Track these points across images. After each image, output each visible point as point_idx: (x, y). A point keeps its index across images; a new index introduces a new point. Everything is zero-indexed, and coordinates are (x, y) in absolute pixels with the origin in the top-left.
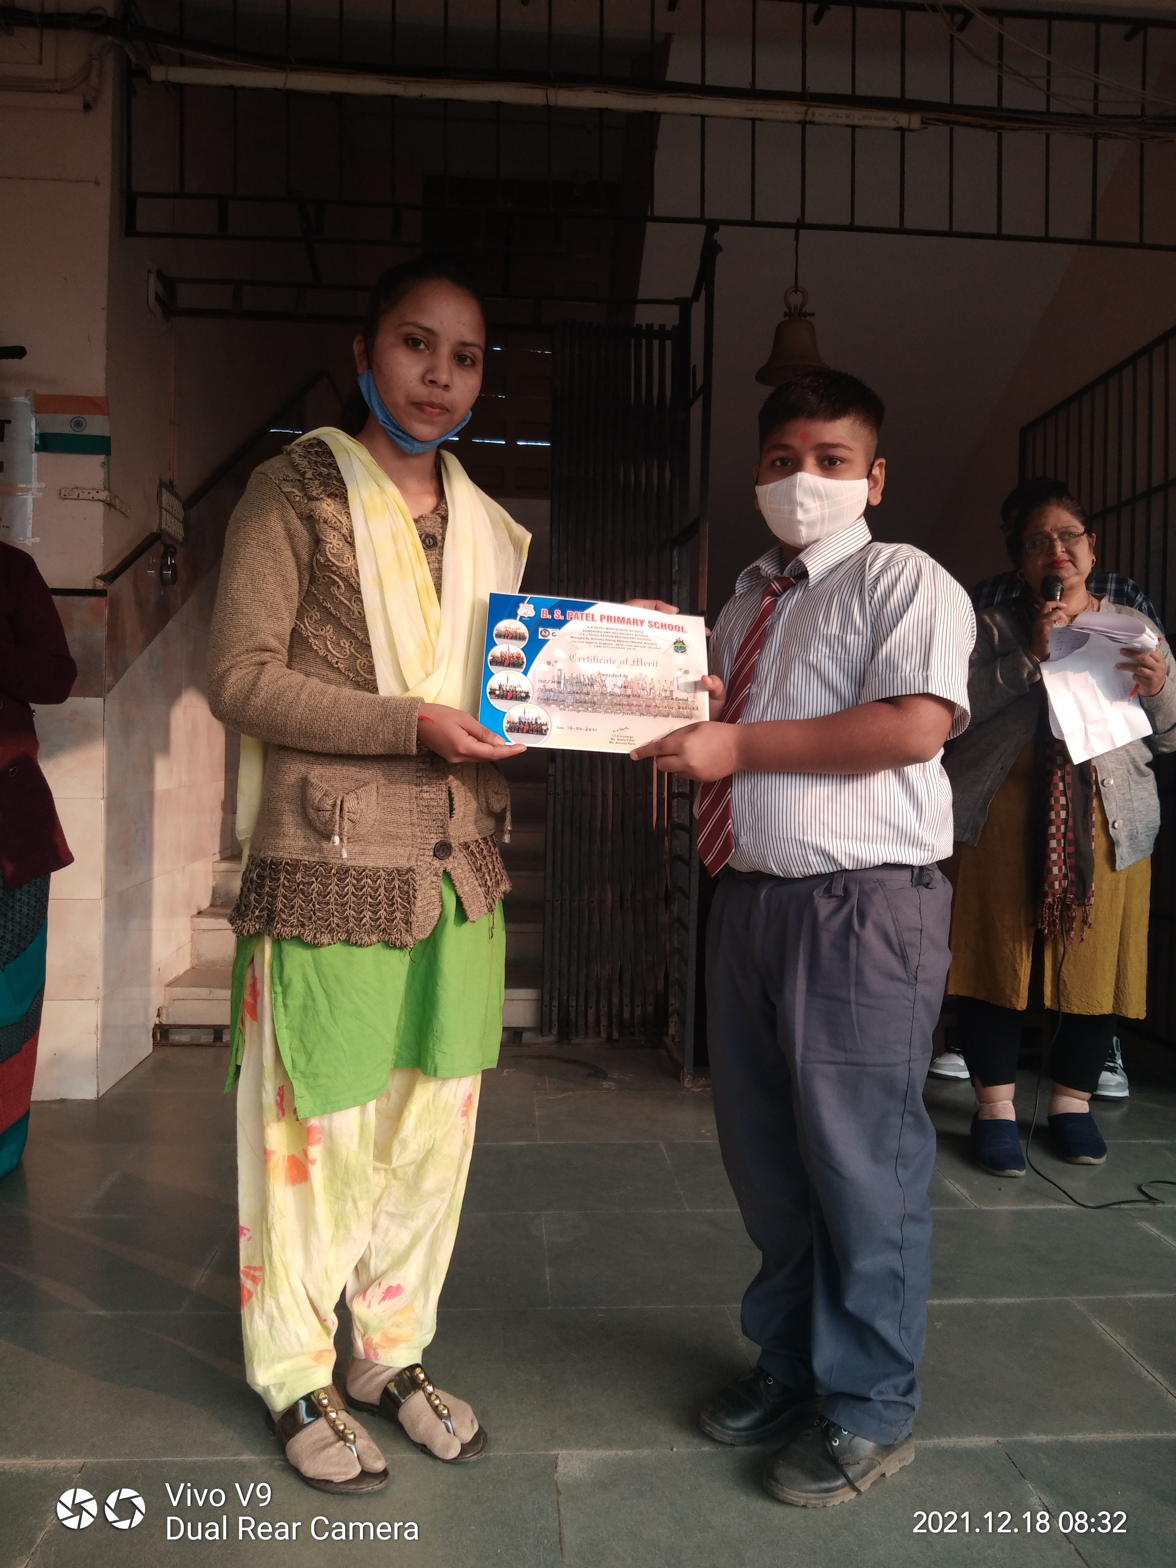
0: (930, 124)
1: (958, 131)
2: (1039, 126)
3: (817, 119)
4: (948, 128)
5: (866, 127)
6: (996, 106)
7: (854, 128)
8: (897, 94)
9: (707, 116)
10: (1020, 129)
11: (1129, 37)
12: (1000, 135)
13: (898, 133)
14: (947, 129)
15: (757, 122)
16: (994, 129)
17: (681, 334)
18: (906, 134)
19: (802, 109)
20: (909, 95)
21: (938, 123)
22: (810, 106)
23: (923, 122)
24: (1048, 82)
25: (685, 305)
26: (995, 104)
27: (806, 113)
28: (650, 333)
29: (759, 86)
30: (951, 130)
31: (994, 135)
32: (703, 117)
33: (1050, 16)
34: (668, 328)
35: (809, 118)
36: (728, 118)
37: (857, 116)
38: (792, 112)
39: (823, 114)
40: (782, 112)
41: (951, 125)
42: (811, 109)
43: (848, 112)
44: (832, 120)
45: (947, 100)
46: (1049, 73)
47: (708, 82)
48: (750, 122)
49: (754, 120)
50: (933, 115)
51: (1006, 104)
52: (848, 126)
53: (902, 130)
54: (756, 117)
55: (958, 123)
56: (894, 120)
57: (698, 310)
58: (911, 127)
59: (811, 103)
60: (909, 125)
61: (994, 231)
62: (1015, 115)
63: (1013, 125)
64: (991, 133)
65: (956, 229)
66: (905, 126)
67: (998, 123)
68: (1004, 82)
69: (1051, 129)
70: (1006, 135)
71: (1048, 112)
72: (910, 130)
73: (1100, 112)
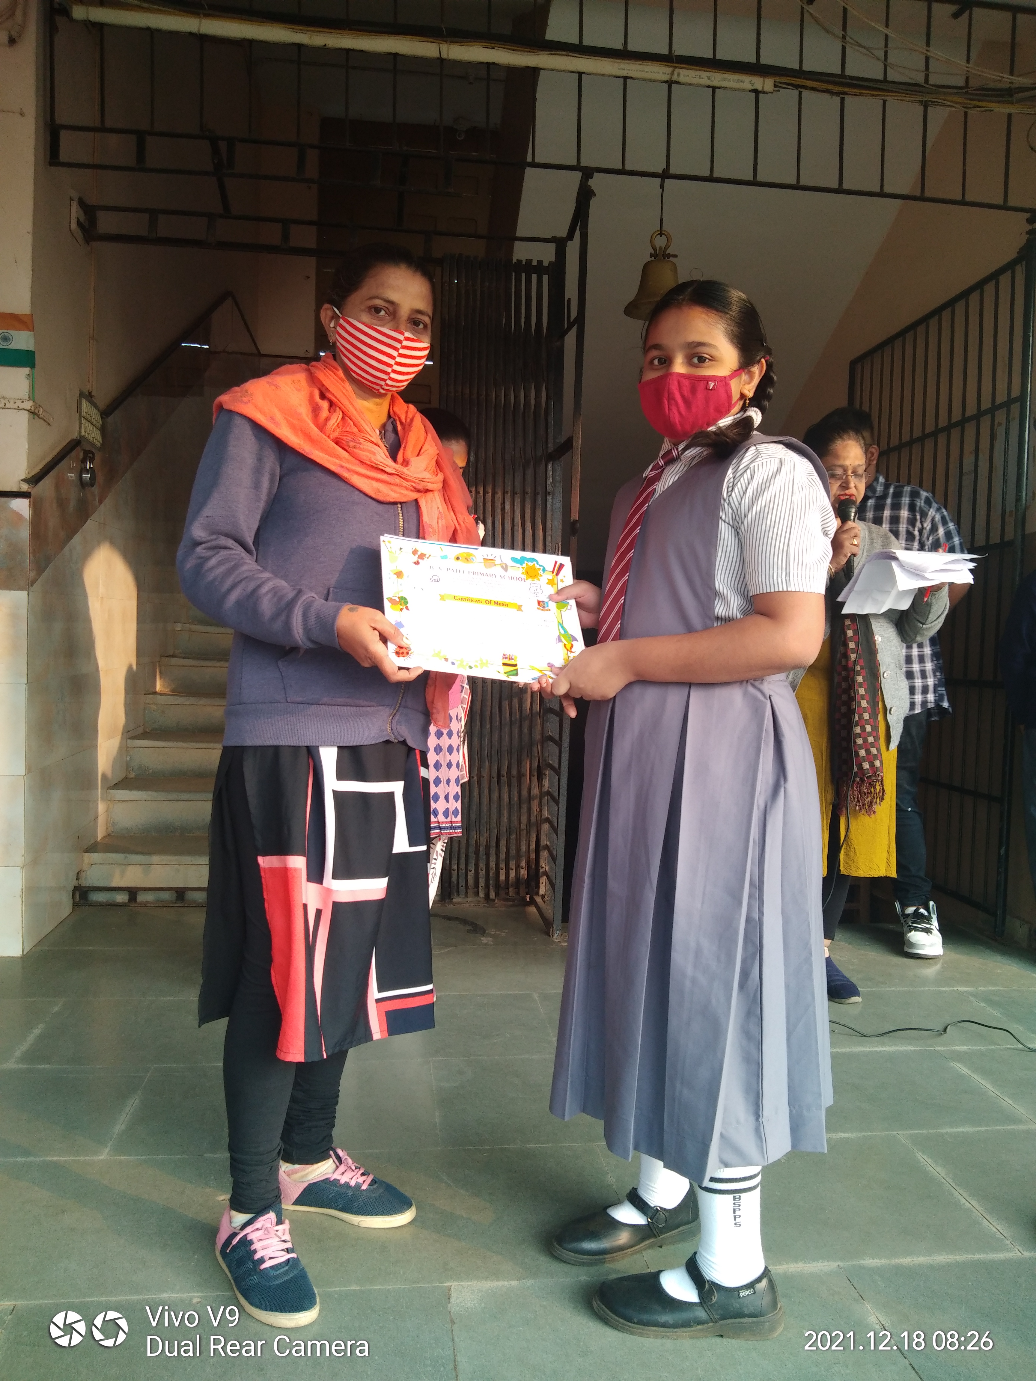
0: (781, 87)
1: (805, 93)
2: (877, 93)
3: (682, 79)
5: (725, 88)
7: (714, 88)
8: (753, 60)
9: (584, 73)
10: (861, 94)
12: (843, 100)
13: (754, 94)
14: (796, 93)
15: (628, 80)
16: (837, 94)
17: (557, 270)
18: (761, 96)
19: (669, 70)
20: (764, 61)
21: (787, 87)
22: (675, 67)
23: (776, 85)
24: (886, 53)
25: (560, 244)
26: (838, 71)
27: (673, 73)
28: (529, 268)
29: (631, 47)
30: (800, 93)
31: (837, 100)
32: (580, 74)
34: (546, 263)
35: (675, 78)
36: (603, 75)
37: (718, 78)
38: (659, 72)
39: (687, 75)
40: (651, 72)
41: (799, 89)
42: (677, 71)
43: (709, 74)
44: (695, 81)
46: (886, 44)
47: (586, 42)
48: (622, 80)
49: (625, 78)
50: (784, 80)
51: (848, 72)
52: (709, 87)
53: (756, 92)
54: (629, 75)
55: (806, 87)
56: (750, 82)
57: (573, 248)
58: (765, 90)
59: (677, 65)
60: (763, 88)
61: (836, 185)
62: (856, 82)
63: (855, 91)
64: (834, 97)
65: (802, 182)
66: (760, 89)
67: (842, 89)
68: (847, 52)
69: (887, 96)
70: (848, 99)
71: (885, 80)
72: (764, 93)
73: (930, 82)
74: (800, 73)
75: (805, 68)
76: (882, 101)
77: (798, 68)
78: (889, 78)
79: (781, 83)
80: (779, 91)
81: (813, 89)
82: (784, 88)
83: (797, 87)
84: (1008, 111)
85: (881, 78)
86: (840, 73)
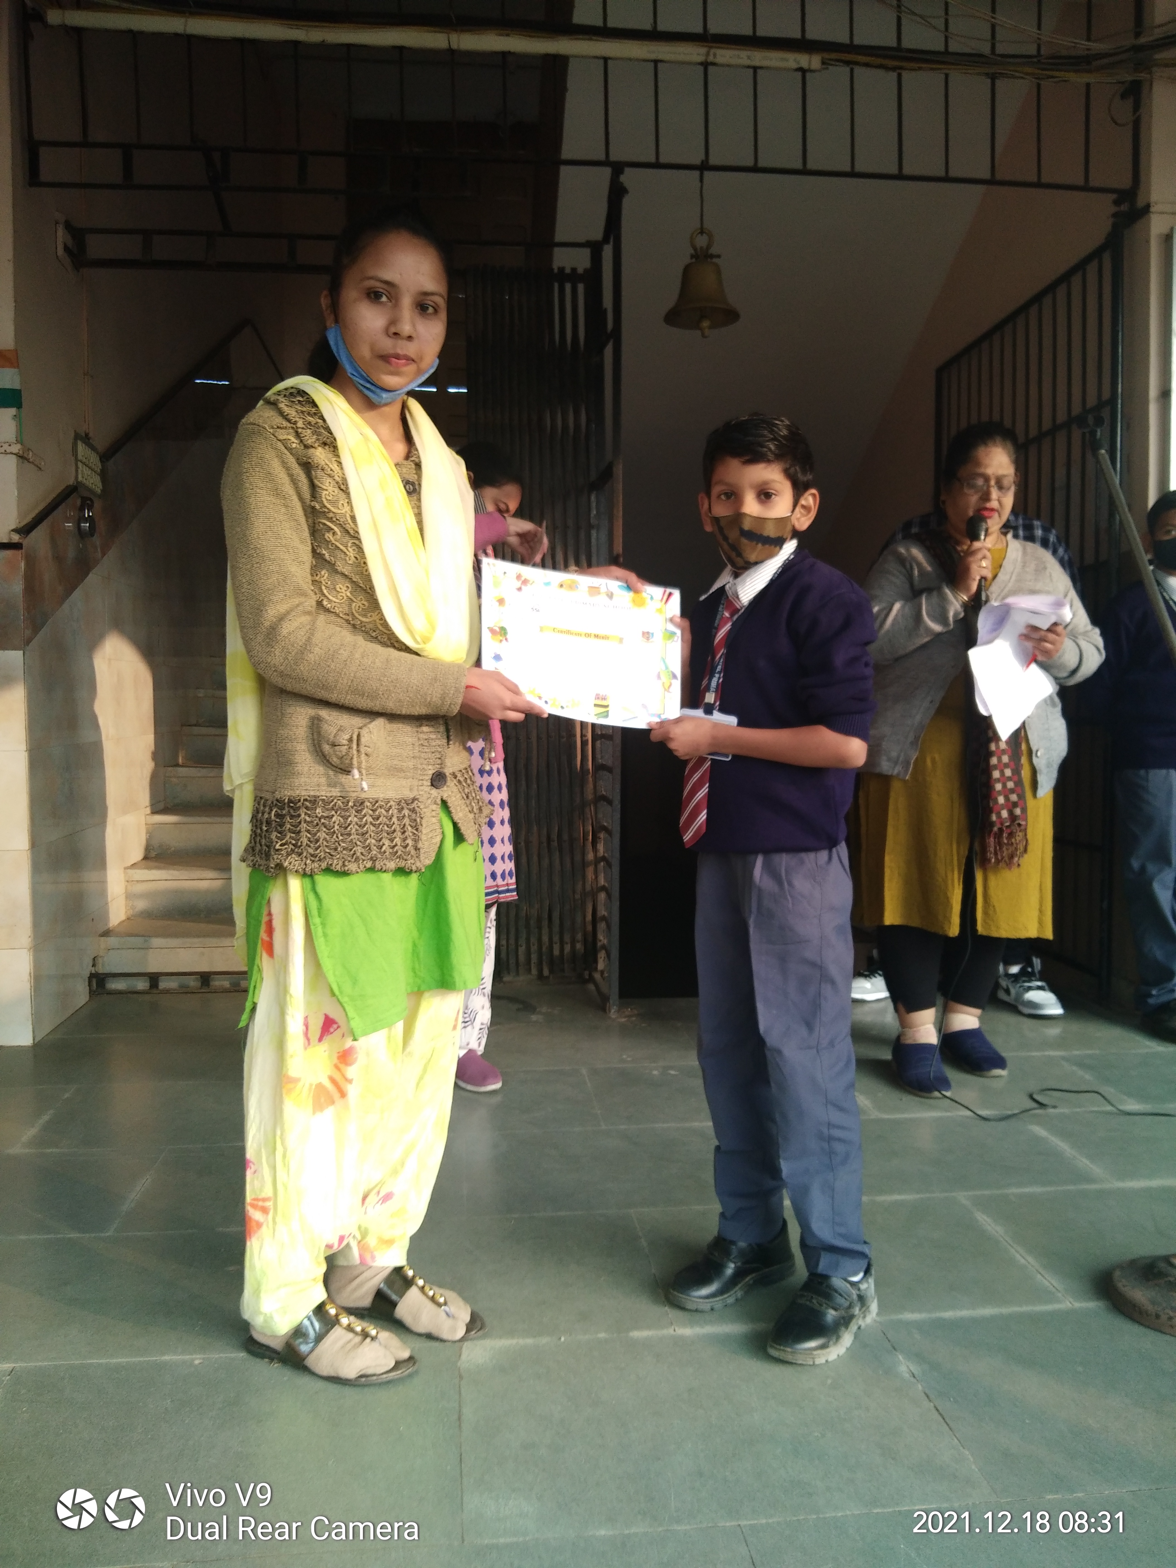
0: (832, 65)
1: (858, 70)
2: (940, 67)
3: (719, 60)
4: (849, 68)
5: (767, 68)
6: (896, 46)
7: (755, 69)
8: (798, 35)
9: (610, 58)
10: (920, 69)
12: (900, 76)
13: (800, 73)
15: (660, 65)
16: (894, 69)
17: (593, 276)
18: (808, 75)
19: (703, 50)
20: (811, 35)
21: (837, 64)
22: (711, 47)
25: (595, 248)
26: (894, 44)
27: (708, 54)
28: (563, 276)
29: (661, 27)
30: (852, 70)
31: (894, 75)
32: (606, 59)
34: (580, 271)
35: (711, 59)
36: (630, 59)
37: (759, 57)
38: (693, 53)
39: (725, 55)
40: (684, 54)
41: (851, 66)
42: (712, 51)
43: (749, 53)
44: (733, 61)
45: (848, 41)
47: (611, 24)
48: (652, 64)
49: (656, 62)
50: (834, 56)
51: (907, 43)
52: (749, 67)
53: (803, 71)
54: (660, 57)
56: (795, 60)
57: (608, 251)
58: (812, 68)
59: (714, 45)
60: (810, 66)
61: (896, 172)
62: (914, 55)
63: (911, 65)
64: (890, 73)
65: (858, 169)
66: (806, 67)
67: (896, 64)
68: (904, 22)
69: (950, 69)
70: (905, 75)
71: (946, 52)
72: (811, 71)
73: (997, 52)
74: (851, 48)
75: (857, 41)
76: (944, 75)
78: (952, 49)
79: (830, 60)
80: (827, 68)
81: (867, 65)
83: (847, 63)
84: (1086, 80)
85: (942, 49)
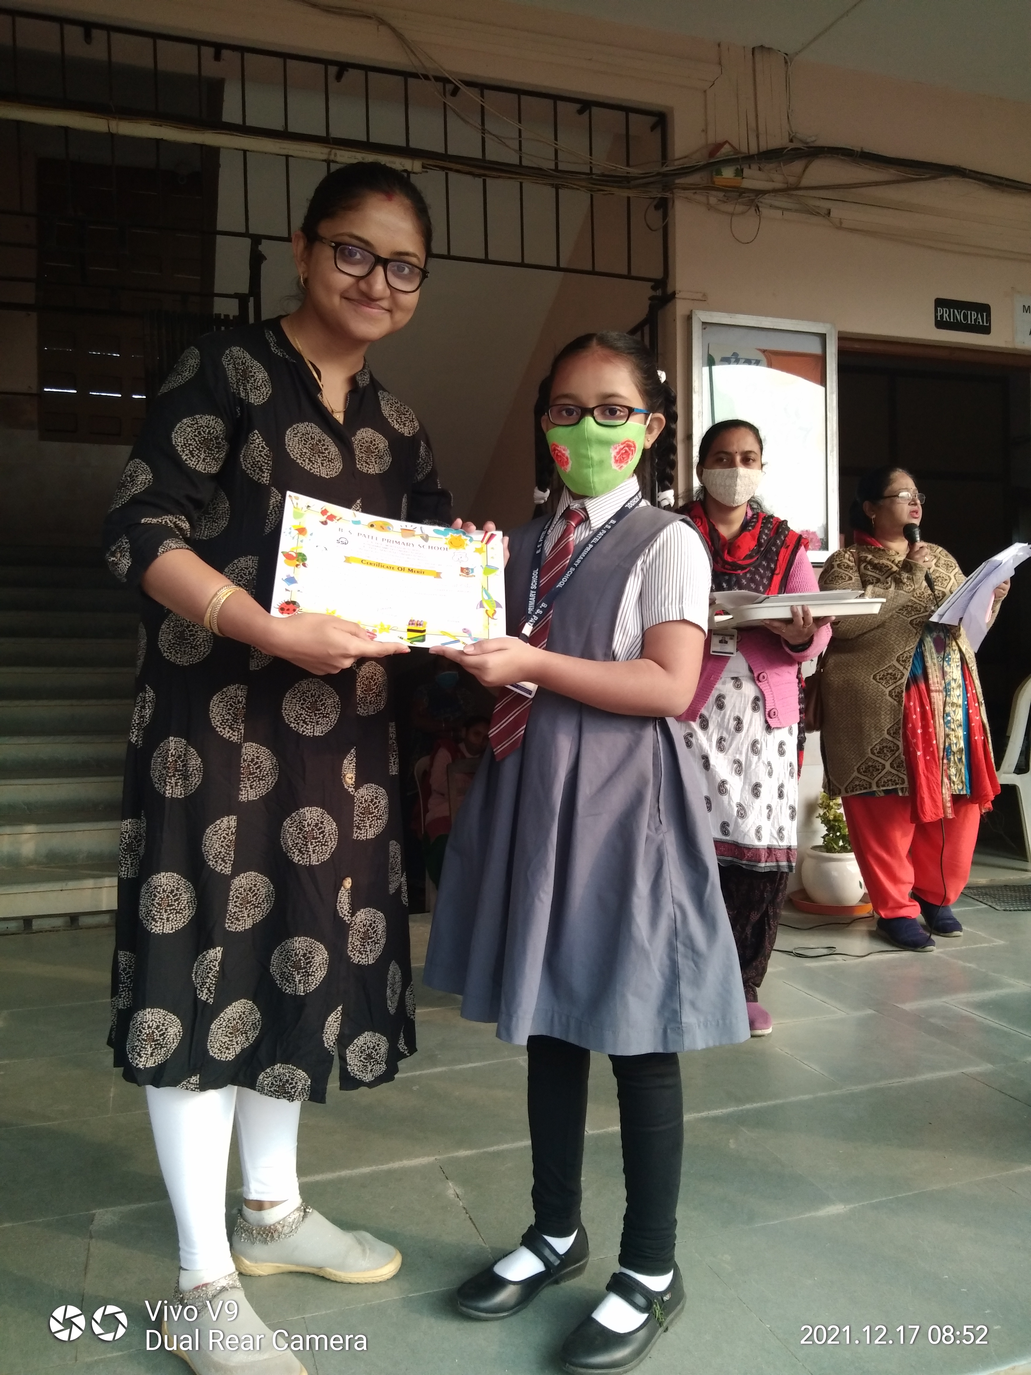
0: (429, 169)
1: (452, 175)
2: (516, 176)
3: (337, 159)
4: (444, 173)
6: (481, 158)
8: (403, 144)
9: (248, 151)
10: (500, 177)
11: (580, 112)
12: (484, 181)
14: (442, 174)
15: (290, 159)
16: (479, 176)
19: (326, 150)
20: (413, 145)
21: (435, 168)
22: (333, 148)
23: (423, 167)
24: (520, 142)
25: (243, 299)
26: (479, 156)
27: (329, 153)
29: (291, 129)
30: (447, 174)
31: (480, 180)
32: (245, 151)
33: (519, 92)
34: (231, 317)
35: (330, 158)
36: (265, 153)
38: (318, 152)
39: (341, 156)
40: (310, 152)
41: (445, 171)
42: (334, 151)
43: (363, 155)
45: (442, 150)
46: (520, 136)
47: (247, 123)
48: (284, 158)
49: (287, 156)
50: (431, 162)
51: (489, 157)
54: (289, 154)
55: (451, 169)
56: (402, 164)
58: (415, 171)
59: (331, 146)
60: (412, 169)
61: (483, 257)
62: (496, 166)
63: (494, 173)
64: (476, 179)
65: (453, 253)
66: (409, 169)
67: (482, 172)
68: (486, 139)
69: (523, 179)
70: (489, 181)
71: (520, 165)
72: (414, 173)
73: (560, 168)
74: (445, 157)
75: (449, 153)
76: (519, 183)
77: (444, 153)
78: (525, 163)
79: (428, 165)
80: (427, 172)
81: (458, 171)
82: (431, 169)
83: (443, 168)
84: (630, 195)
85: (517, 162)
86: (481, 157)
